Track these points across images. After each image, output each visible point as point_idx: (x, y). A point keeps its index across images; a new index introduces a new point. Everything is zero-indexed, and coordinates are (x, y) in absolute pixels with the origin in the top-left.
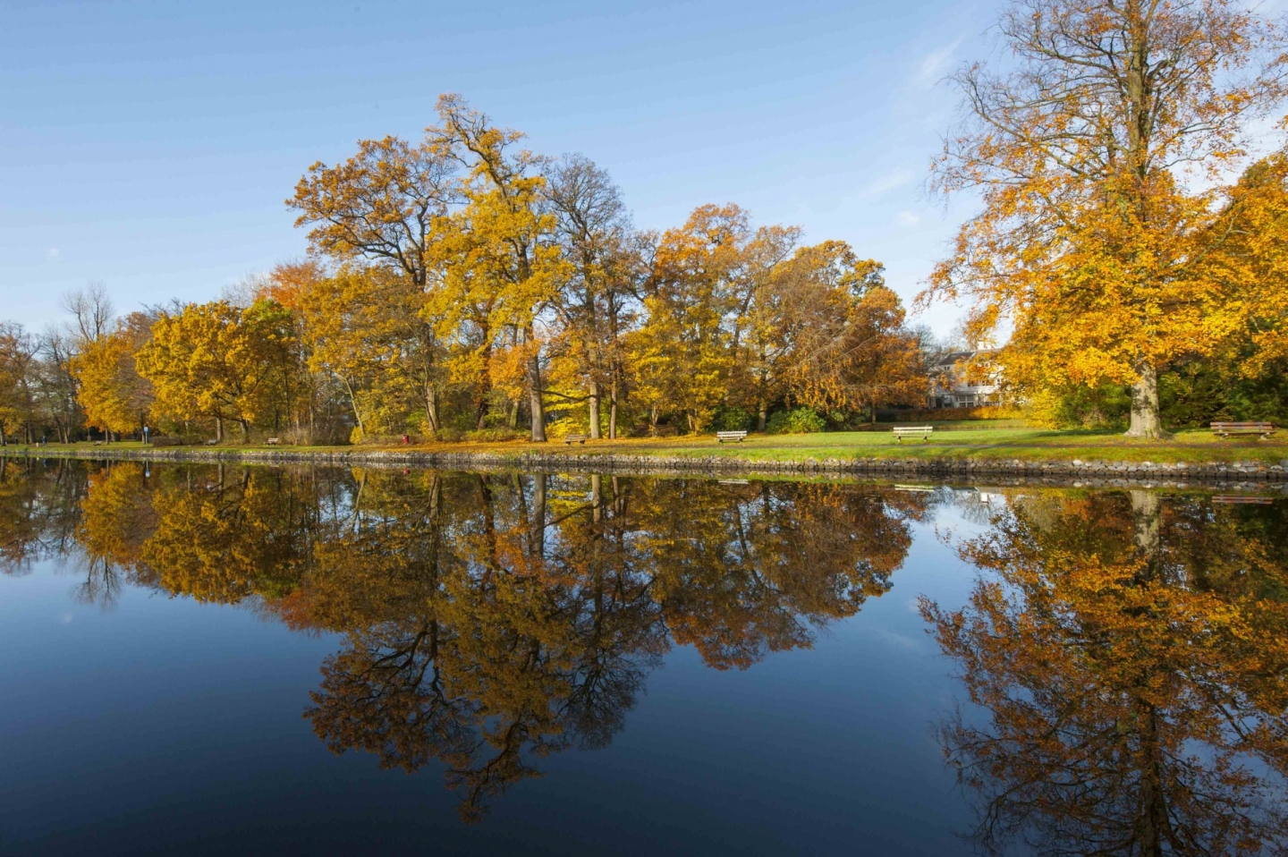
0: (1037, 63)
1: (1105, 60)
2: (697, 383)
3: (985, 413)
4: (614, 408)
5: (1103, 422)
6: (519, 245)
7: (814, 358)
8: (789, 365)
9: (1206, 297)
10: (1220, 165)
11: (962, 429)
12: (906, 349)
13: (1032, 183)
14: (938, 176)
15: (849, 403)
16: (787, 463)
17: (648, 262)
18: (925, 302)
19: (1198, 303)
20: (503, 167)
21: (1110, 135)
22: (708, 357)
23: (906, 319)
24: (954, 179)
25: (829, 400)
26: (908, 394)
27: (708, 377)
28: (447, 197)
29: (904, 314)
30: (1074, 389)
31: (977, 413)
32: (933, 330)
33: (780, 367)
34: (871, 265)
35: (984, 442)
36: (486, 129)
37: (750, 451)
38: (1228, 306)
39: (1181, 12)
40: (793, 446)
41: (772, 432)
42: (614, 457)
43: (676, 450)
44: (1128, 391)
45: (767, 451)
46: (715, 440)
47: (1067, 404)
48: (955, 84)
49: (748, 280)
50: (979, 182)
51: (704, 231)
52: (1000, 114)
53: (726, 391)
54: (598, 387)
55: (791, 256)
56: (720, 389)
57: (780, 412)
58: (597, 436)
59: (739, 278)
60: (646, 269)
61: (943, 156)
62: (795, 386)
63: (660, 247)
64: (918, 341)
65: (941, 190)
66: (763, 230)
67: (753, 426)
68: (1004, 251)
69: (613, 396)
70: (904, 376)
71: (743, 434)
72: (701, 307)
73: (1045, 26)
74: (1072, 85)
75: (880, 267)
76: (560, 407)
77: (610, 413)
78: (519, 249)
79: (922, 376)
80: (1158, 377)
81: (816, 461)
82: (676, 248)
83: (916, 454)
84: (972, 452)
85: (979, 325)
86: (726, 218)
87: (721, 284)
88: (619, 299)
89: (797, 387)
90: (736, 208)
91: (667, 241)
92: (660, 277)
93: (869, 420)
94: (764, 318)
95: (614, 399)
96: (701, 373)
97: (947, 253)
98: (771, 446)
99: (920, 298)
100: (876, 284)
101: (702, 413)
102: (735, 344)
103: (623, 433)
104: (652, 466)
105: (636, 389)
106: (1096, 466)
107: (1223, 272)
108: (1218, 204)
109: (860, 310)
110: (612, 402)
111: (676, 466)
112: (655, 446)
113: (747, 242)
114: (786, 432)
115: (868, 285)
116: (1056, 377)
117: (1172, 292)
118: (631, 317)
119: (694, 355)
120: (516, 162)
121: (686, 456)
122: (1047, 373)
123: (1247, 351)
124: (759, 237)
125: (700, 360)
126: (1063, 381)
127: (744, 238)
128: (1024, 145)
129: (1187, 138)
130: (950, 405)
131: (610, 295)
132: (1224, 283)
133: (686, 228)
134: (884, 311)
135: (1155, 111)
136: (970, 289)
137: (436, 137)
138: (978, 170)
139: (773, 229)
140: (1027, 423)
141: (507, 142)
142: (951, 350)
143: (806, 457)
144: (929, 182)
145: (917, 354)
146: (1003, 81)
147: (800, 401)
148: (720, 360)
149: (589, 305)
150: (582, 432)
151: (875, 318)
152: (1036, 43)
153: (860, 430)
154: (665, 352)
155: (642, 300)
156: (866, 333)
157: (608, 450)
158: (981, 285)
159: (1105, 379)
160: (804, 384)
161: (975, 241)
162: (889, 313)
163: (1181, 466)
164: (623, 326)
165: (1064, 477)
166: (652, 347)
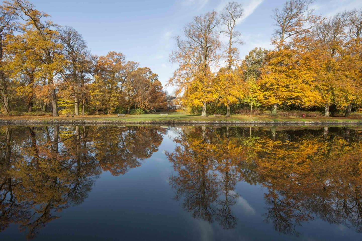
0: (190, 40)
1: (200, 43)
2: (111, 101)
3: (178, 111)
4: (84, 106)
5: (198, 113)
6: (47, 52)
7: (142, 96)
8: (136, 97)
9: (213, 92)
10: (216, 68)
11: (173, 114)
12: (163, 95)
13: (187, 65)
14: (171, 59)
15: (150, 107)
16: (136, 122)
17: (95, 64)
18: (167, 86)
19: (212, 92)
20: (40, 24)
21: (201, 58)
22: (114, 94)
23: (163, 88)
24: (174, 60)
25: (146, 107)
26: (163, 106)
27: (114, 99)
28: (13, 28)
29: (162, 87)
30: (194, 107)
31: (176, 111)
32: (168, 92)
33: (134, 97)
34: (155, 75)
35: (177, 117)
36: (33, 9)
37: (127, 119)
38: (216, 93)
39: (212, 37)
40: (137, 118)
41: (132, 114)
42: (85, 121)
43: (105, 119)
44: (202, 107)
45: (131, 119)
46: (117, 116)
47: (192, 109)
48: (174, 39)
49: (125, 74)
50: (178, 62)
51: (112, 58)
52: (183, 48)
53: (119, 103)
54: (78, 100)
55: (136, 69)
56: (117, 103)
57: (133, 109)
58: (78, 115)
59: (122, 73)
60: (94, 67)
61: (172, 54)
62: (137, 103)
63: (99, 61)
64: (165, 94)
65: (171, 62)
66: (129, 62)
67: (126, 112)
68: (183, 77)
69: (83, 103)
70: (162, 102)
71: (124, 115)
72: (112, 80)
73: (191, 32)
74: (195, 46)
75: (157, 75)
76: (64, 105)
77: (82, 108)
78: (47, 53)
79: (166, 102)
80: (206, 105)
81: (144, 121)
82: (104, 62)
83: (164, 120)
84: (175, 119)
85: (178, 92)
86: (119, 56)
87: (117, 74)
88: (84, 74)
89: (138, 103)
90: (122, 54)
91: (101, 59)
92: (99, 69)
93: (155, 112)
94: (130, 85)
95: (84, 104)
96: (112, 98)
97: (172, 76)
98: (132, 118)
99: (166, 85)
100: (157, 80)
101: (112, 109)
102: (121, 91)
103: (86, 114)
104: (98, 123)
105: (92, 101)
106: (197, 122)
107: (216, 87)
108: (216, 75)
109: (153, 86)
110: (83, 105)
111: (105, 123)
112: (99, 118)
113: (125, 64)
114: (135, 114)
115: (155, 79)
116: (191, 104)
117: (209, 90)
118: (89, 80)
119: (110, 93)
120: (46, 24)
121: (108, 120)
122: (189, 103)
123: (219, 102)
124: (128, 63)
125: (112, 94)
126: (192, 105)
127: (123, 63)
128: (187, 56)
129: (212, 61)
130: (171, 109)
131: (82, 72)
132: (216, 89)
133: (107, 56)
134: (158, 86)
135: (208, 55)
136: (176, 85)
137: (9, 5)
138: (178, 59)
139: (132, 62)
140: (186, 113)
141: (42, 16)
142: (172, 96)
143: (141, 120)
144: (169, 60)
145: (165, 97)
146: (184, 41)
147: (139, 107)
148: (117, 95)
149: (75, 75)
150: (72, 113)
151: (156, 87)
152: (189, 35)
153: (153, 114)
154: (101, 91)
155: (93, 75)
156: (154, 91)
157: (83, 119)
158: (178, 84)
159: (198, 105)
160: (140, 102)
161: (177, 74)
162: (159, 87)
163: (209, 122)
164: (86, 82)
165: (191, 124)
166: (97, 89)
